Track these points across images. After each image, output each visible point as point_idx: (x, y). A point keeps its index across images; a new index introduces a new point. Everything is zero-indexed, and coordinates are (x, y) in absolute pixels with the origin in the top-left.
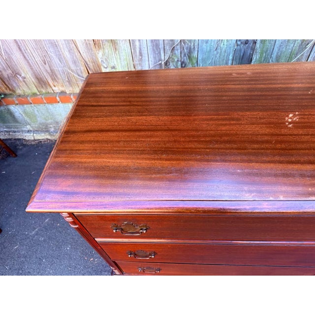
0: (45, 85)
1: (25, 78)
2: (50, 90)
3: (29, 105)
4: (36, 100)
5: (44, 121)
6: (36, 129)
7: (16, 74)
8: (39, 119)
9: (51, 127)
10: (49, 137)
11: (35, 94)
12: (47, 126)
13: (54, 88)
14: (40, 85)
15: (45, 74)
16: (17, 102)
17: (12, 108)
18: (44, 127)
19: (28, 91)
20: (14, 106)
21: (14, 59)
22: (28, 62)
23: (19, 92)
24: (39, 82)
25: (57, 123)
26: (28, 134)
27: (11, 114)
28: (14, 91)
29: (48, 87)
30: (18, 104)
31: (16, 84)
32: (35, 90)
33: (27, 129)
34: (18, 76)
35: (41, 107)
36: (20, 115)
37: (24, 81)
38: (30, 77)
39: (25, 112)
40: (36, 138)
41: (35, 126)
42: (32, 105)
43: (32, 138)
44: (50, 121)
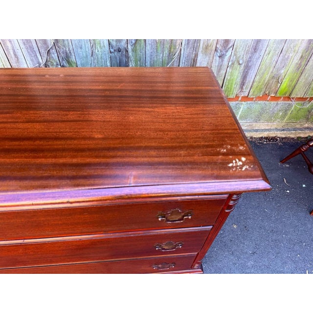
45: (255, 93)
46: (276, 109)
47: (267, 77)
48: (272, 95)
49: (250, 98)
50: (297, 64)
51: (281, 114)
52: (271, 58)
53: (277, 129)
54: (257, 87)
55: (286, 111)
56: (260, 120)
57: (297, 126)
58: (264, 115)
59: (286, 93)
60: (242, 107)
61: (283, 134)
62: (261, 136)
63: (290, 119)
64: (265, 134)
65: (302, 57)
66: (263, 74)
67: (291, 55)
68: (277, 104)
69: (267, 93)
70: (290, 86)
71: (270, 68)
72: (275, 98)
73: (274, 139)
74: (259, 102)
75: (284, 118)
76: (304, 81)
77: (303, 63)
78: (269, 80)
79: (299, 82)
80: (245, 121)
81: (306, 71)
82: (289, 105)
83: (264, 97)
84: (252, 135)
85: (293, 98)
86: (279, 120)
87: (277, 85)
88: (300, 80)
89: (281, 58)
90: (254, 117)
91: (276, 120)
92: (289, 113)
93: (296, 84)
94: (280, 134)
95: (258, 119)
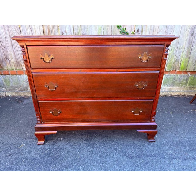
0: (19, 65)
1: (10, 61)
2: (21, 68)
3: (8, 75)
4: (13, 73)
5: (13, 85)
6: (8, 90)
7: (7, 59)
8: (11, 84)
9: (16, 89)
10: (14, 94)
11: (13, 70)
12: (14, 88)
13: (23, 67)
18: (13, 89)
19: (10, 68)
20: (0, 75)
21: (8, 51)
22: (14, 53)
23: (5, 68)
24: (17, 64)
25: (20, 86)
26: (3, 92)
28: (3, 68)
29: (21, 66)
30: (2, 74)
31: (5, 64)
32: (14, 68)
33: (2, 90)
34: (8, 60)
35: (15, 76)
36: (1, 81)
37: (10, 63)
38: (13, 61)
39: (5, 80)
40: (7, 95)
41: (8, 88)
42: (10, 75)
43: (5, 95)
44: (17, 85)
45: (169, 69)
46: (181, 79)
48: (177, 70)
49: (167, 71)
50: (186, 54)
51: (184, 82)
52: (173, 52)
53: (184, 91)
54: (169, 66)
55: (187, 80)
56: (174, 86)
58: (175, 82)
59: (184, 69)
61: (189, 93)
62: (176, 94)
63: (190, 85)
64: (178, 93)
65: (187, 51)
66: (171, 59)
67: (182, 50)
68: (181, 76)
69: (175, 69)
70: (185, 65)
71: (173, 56)
72: (180, 72)
73: (184, 96)
74: (172, 75)
75: (187, 84)
77: (189, 54)
78: (174, 62)
80: (166, 86)
81: (191, 58)
82: (187, 76)
83: (173, 71)
84: (171, 94)
85: (188, 72)
86: (184, 86)
87: (179, 65)
88: (189, 62)
89: (178, 52)
90: (171, 83)
91: (182, 85)
92: (189, 81)
93: (188, 64)
94: (186, 93)
95: (173, 85)
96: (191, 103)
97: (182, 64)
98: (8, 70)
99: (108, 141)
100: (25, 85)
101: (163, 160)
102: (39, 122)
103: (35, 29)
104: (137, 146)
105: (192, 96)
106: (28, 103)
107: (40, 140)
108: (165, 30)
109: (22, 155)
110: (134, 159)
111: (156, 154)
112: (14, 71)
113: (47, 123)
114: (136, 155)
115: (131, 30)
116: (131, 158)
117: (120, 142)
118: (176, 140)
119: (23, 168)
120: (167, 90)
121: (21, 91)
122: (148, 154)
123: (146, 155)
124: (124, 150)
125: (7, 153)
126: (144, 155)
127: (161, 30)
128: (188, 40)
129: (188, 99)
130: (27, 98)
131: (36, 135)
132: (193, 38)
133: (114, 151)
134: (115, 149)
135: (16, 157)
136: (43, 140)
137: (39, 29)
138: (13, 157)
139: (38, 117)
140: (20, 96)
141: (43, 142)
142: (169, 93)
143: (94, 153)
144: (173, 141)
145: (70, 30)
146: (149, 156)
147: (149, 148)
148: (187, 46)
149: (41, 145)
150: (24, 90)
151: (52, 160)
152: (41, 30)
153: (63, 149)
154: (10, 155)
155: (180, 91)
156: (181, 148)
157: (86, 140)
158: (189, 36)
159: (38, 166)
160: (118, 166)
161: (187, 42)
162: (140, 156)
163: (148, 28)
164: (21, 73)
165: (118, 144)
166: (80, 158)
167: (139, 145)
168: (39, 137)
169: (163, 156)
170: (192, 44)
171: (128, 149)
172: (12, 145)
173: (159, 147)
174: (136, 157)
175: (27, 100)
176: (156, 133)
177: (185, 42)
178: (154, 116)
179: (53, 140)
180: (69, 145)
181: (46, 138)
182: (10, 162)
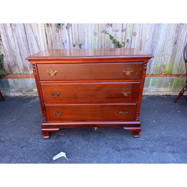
0: (26, 70)
1: (19, 67)
2: (28, 73)
3: (17, 79)
4: (21, 76)
5: (21, 87)
6: (16, 91)
7: (16, 65)
8: (19, 86)
9: (24, 90)
10: (22, 95)
11: (21, 74)
12: (22, 89)
13: (30, 72)
14: (24, 70)
15: (28, 65)
16: (12, 77)
17: (9, 80)
18: (20, 90)
19: (18, 72)
20: (10, 79)
21: (17, 58)
22: (22, 60)
23: (14, 73)
24: (24, 69)
25: (27, 88)
26: (12, 93)
27: (7, 82)
28: (12, 72)
29: (27, 71)
31: (14, 69)
32: (21, 72)
33: (12, 91)
34: (16, 66)
35: (22, 80)
36: (11, 83)
37: (18, 68)
38: (21, 66)
39: (14, 82)
40: (15, 95)
41: (16, 89)
42: (19, 79)
43: (14, 95)
44: (24, 87)
45: (156, 72)
46: (167, 81)
47: (159, 66)
48: (163, 74)
49: (154, 75)
50: (170, 60)
51: (170, 83)
52: (159, 58)
53: (170, 91)
54: (156, 70)
55: (172, 82)
56: (161, 87)
57: (179, 90)
58: (162, 84)
59: (169, 73)
60: (151, 80)
61: (174, 93)
62: (163, 94)
63: (174, 86)
64: (165, 93)
65: (171, 57)
66: (157, 64)
67: (167, 57)
68: (167, 78)
69: (161, 73)
70: (170, 69)
71: (159, 62)
72: (165, 75)
73: (169, 95)
74: (158, 77)
75: (172, 85)
76: (175, 67)
77: (173, 59)
78: (160, 67)
79: (173, 68)
80: (154, 87)
81: (175, 63)
82: (173, 79)
83: (160, 75)
84: (158, 94)
85: (173, 75)
86: (169, 87)
87: (164, 69)
88: (174, 66)
89: (163, 58)
90: (157, 85)
91: (168, 86)
92: (174, 83)
93: (172, 68)
94: (172, 94)
95: (159, 86)
96: (175, 102)
97: (167, 68)
98: (16, 74)
99: (101, 137)
100: (31, 87)
101: (144, 153)
102: (45, 121)
103: (40, 40)
104: (124, 141)
105: (177, 96)
106: (34, 103)
107: (45, 135)
108: (151, 40)
109: (31, 147)
110: (121, 151)
111: (139, 147)
112: (22, 76)
113: (51, 122)
114: (123, 149)
115: (122, 40)
116: (119, 151)
117: (111, 138)
118: (157, 136)
119: (33, 158)
120: (155, 91)
121: (28, 91)
122: (132, 147)
123: (131, 148)
124: (114, 144)
125: (19, 146)
126: (129, 149)
127: (148, 40)
128: (172, 48)
129: (173, 98)
130: (33, 98)
131: (43, 131)
132: (176, 46)
133: (105, 145)
134: (106, 143)
135: (27, 149)
136: (48, 136)
137: (43, 41)
138: (25, 149)
139: (44, 117)
140: (27, 96)
141: (48, 137)
142: (156, 94)
143: (89, 146)
144: (155, 137)
145: (70, 41)
146: (133, 149)
147: (134, 142)
148: (171, 53)
149: (46, 140)
150: (30, 91)
151: (55, 152)
152: (45, 41)
153: (65, 143)
154: (22, 148)
155: (166, 92)
156: (160, 143)
157: (83, 136)
158: (172, 44)
159: (44, 156)
160: (108, 157)
161: (171, 50)
162: (126, 149)
163: (136, 38)
164: (28, 76)
165: (109, 139)
166: (78, 150)
167: (126, 140)
168: (45, 133)
169: (145, 150)
170: (176, 52)
171: (117, 143)
172: (23, 139)
173: (142, 142)
174: (123, 150)
175: (33, 100)
176: (140, 130)
177: (169, 50)
178: (138, 116)
179: (56, 136)
180: (69, 139)
181: (50, 134)
182: (22, 153)
